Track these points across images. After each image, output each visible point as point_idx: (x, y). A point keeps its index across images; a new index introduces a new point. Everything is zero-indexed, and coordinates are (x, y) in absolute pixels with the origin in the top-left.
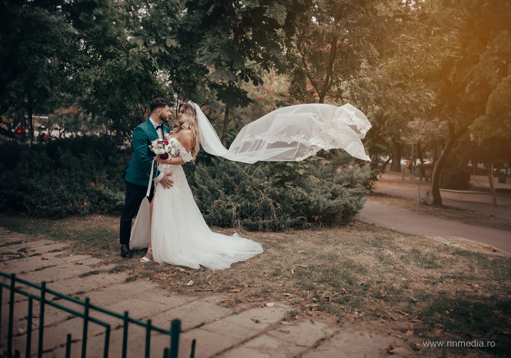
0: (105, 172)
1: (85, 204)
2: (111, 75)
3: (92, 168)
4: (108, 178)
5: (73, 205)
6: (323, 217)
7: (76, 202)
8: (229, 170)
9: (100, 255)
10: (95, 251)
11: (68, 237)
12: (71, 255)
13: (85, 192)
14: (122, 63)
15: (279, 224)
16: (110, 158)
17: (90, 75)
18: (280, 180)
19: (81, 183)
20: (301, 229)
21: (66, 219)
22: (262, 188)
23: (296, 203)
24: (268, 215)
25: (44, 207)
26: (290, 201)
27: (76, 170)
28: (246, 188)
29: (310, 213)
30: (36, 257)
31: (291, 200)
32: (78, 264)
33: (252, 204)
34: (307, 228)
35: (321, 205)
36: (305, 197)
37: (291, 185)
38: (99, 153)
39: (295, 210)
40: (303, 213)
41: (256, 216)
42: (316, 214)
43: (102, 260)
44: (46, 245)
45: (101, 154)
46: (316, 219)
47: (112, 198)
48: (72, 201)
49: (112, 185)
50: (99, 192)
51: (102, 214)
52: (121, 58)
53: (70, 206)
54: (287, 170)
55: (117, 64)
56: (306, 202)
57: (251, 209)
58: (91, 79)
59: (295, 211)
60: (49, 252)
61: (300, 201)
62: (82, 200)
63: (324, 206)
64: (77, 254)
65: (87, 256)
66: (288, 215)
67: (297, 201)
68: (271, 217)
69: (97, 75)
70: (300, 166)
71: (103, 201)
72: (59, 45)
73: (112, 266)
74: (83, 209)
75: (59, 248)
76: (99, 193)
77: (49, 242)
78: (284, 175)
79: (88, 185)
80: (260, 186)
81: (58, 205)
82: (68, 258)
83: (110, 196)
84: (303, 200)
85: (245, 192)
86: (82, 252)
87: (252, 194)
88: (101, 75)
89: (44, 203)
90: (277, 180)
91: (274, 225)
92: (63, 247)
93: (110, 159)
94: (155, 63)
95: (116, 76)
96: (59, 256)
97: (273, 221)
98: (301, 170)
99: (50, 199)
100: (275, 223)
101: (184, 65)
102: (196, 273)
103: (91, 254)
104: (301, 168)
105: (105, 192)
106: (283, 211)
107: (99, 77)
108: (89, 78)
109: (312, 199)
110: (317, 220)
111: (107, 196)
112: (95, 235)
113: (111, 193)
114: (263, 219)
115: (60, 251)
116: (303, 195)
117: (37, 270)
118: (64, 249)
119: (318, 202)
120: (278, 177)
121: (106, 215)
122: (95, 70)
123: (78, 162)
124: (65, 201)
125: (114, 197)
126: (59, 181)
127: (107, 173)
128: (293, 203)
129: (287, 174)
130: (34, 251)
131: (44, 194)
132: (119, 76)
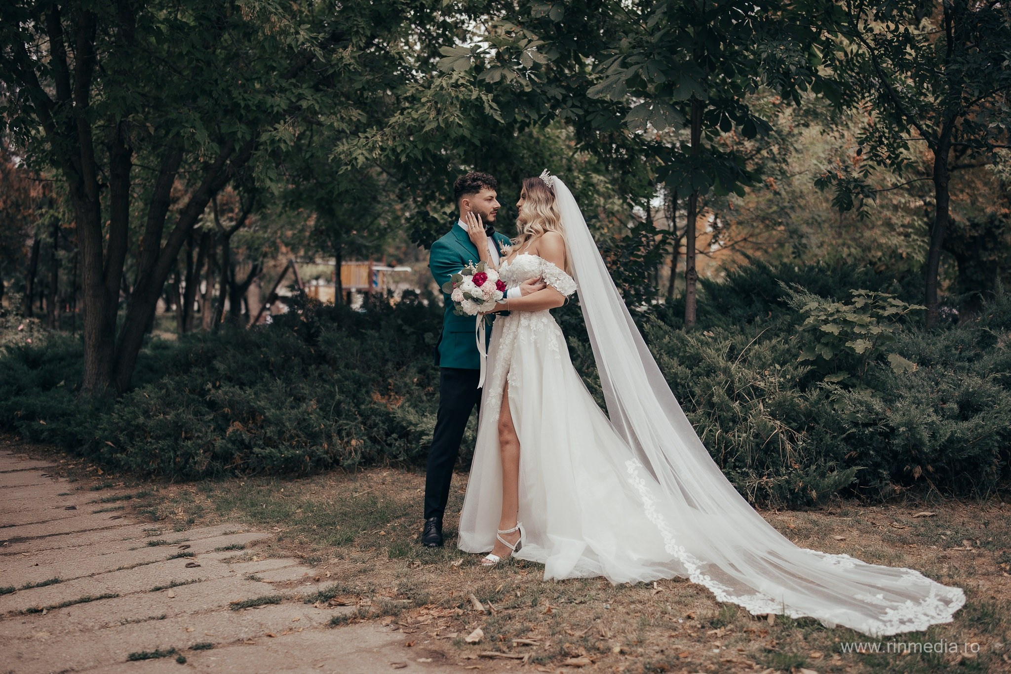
0: (413, 370)
1: (353, 442)
2: (404, 145)
3: (385, 361)
4: (420, 384)
5: (330, 444)
6: (937, 470)
7: (336, 439)
8: (685, 352)
9: (319, 560)
10: (314, 550)
11: (286, 517)
12: (255, 558)
13: (361, 415)
14: (426, 116)
15: (804, 489)
16: (429, 337)
17: (355, 150)
18: (811, 371)
19: (354, 397)
20: (878, 502)
21: (315, 478)
22: (759, 393)
23: (854, 430)
24: (774, 464)
25: (268, 450)
26: (836, 426)
27: (347, 366)
28: (712, 395)
29: (900, 457)
30: (180, 559)
31: (839, 422)
32: (252, 578)
33: (730, 435)
34: (894, 499)
35: (925, 435)
36: (877, 414)
37: (838, 383)
38: (404, 327)
39: (855, 450)
40: (879, 459)
41: (740, 468)
42: (916, 461)
43: (312, 572)
44: (225, 534)
45: (409, 330)
46: (917, 476)
47: (412, 428)
48: (329, 437)
49: (425, 398)
50: (388, 413)
51: (394, 466)
52: (423, 105)
53: (322, 449)
54: (826, 345)
55: (414, 119)
56: (881, 427)
57: (726, 447)
58: (356, 159)
59: (853, 453)
60: (218, 550)
61: (866, 425)
62: (349, 434)
63: (933, 436)
64: (272, 556)
65: (290, 562)
66: (831, 463)
67: (856, 424)
68: (783, 470)
69: (372, 150)
70: (857, 330)
71: (394, 435)
72: (300, 94)
73: (323, 586)
74: (350, 453)
75: (242, 543)
76: (388, 418)
77: (237, 527)
78: (820, 356)
79: (368, 399)
80: (756, 389)
81: (298, 447)
82: (245, 564)
83: (410, 423)
84: (874, 423)
85: (712, 405)
86: (283, 553)
87: (730, 409)
88: (382, 149)
89: (269, 442)
90: (802, 371)
91: (792, 491)
92: (255, 539)
93: (427, 340)
94: (492, 108)
95: (416, 146)
96: (227, 561)
97: (787, 482)
98: (859, 341)
99: (281, 433)
100: (792, 487)
101: (573, 106)
102: (510, 611)
103: (302, 557)
104: (861, 336)
105: (399, 414)
106: (819, 453)
107: (378, 151)
108: (354, 156)
109: (895, 419)
110: (922, 478)
111: (404, 424)
112: (345, 514)
113: (413, 417)
114: (761, 476)
115: (242, 548)
116: (870, 410)
117: (157, 589)
118: (254, 544)
119: (911, 426)
120: (805, 363)
121: (403, 467)
122: (367, 138)
123: (355, 348)
124: (314, 437)
125: (416, 425)
126: (307, 392)
127: (421, 371)
128: (844, 430)
129: (827, 355)
130: (188, 547)
131: (267, 422)
132: (420, 146)
